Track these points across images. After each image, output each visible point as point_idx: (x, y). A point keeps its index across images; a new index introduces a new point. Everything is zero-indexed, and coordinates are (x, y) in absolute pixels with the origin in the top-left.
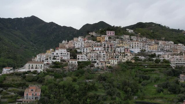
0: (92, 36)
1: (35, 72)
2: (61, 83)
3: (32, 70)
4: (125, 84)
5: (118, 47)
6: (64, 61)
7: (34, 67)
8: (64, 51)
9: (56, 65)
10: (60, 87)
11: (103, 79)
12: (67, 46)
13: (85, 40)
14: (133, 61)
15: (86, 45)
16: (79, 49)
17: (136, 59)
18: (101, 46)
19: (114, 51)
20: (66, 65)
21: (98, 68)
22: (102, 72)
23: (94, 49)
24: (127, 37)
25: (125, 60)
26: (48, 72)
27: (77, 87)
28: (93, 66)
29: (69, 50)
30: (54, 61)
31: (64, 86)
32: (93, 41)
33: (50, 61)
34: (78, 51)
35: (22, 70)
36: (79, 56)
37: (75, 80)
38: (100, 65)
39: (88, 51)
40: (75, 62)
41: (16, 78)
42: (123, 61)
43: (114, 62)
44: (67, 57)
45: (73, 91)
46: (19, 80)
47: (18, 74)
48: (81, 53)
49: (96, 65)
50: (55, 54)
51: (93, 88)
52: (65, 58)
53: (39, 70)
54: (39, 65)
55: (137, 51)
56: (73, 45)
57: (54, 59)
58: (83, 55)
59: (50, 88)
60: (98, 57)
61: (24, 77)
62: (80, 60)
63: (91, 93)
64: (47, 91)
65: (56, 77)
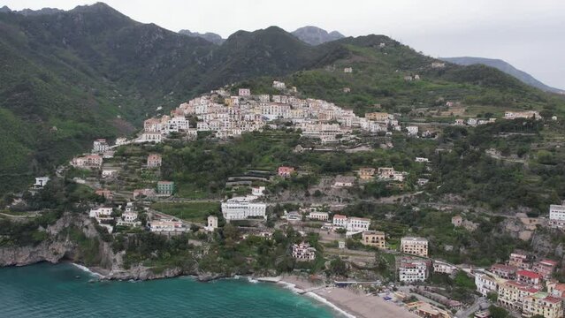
0: (220, 96)
1: (153, 143)
2: (179, 153)
3: (150, 141)
4: (242, 153)
5: (248, 113)
6: (182, 130)
7: (152, 137)
8: (182, 119)
9: (174, 135)
10: (178, 156)
11: (221, 149)
12: (186, 112)
13: (208, 104)
14: (261, 131)
15: (209, 110)
16: (199, 115)
17: (266, 128)
18: (227, 111)
19: (243, 117)
20: (185, 135)
21: (219, 138)
22: (221, 143)
23: (218, 116)
24: (266, 97)
25: (252, 129)
26: (166, 143)
27: (194, 155)
28: (214, 136)
29: (188, 117)
30: (172, 131)
31: (182, 156)
32: (219, 103)
33: (167, 131)
34: (199, 117)
35: (138, 141)
36: (199, 125)
37: (193, 151)
38: (221, 136)
39: (212, 118)
40: (194, 132)
41: (135, 148)
42: (251, 131)
43: (238, 132)
44: (185, 126)
45: (191, 159)
46: (138, 149)
47: (137, 145)
48: (202, 120)
49: (217, 135)
50: (172, 122)
51: (209, 157)
52: (183, 127)
53: (157, 141)
54: (156, 136)
55: (272, 117)
56: (193, 111)
57: (171, 128)
58: (205, 124)
59: (169, 156)
60: (222, 125)
61: (144, 148)
62: (200, 130)
63: (208, 162)
64: (168, 159)
65: (175, 147)
